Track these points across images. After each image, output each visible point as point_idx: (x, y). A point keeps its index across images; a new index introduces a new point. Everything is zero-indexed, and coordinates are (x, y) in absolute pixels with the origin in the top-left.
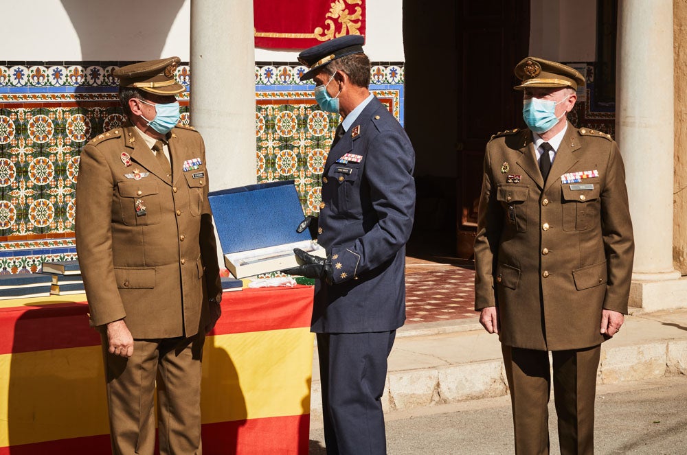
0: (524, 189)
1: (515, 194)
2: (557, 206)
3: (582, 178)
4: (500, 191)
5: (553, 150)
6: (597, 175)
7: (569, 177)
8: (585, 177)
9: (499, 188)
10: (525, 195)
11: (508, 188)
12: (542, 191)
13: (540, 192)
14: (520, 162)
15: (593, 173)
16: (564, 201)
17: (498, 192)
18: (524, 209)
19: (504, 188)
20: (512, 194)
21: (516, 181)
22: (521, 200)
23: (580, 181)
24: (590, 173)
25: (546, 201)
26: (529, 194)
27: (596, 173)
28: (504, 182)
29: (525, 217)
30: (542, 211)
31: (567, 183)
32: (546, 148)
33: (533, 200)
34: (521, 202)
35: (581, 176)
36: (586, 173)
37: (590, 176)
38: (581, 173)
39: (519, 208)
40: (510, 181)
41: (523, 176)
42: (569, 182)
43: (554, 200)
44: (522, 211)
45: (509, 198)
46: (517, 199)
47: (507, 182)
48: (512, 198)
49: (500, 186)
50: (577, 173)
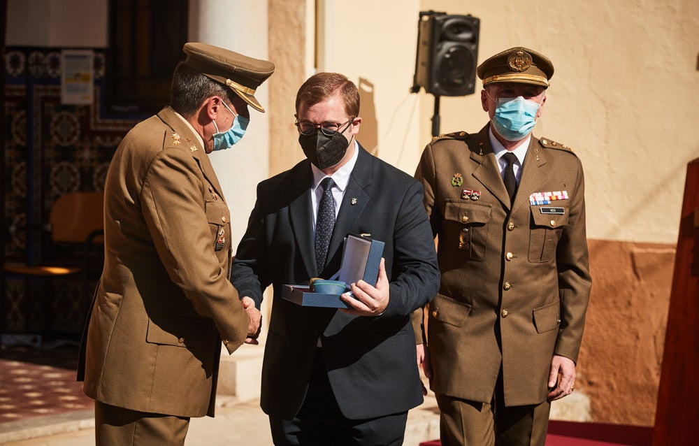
0: (485, 209)
1: (474, 213)
2: (524, 231)
3: (551, 200)
4: (450, 207)
5: (518, 163)
6: (567, 197)
7: (538, 198)
8: (554, 198)
9: (448, 204)
10: (487, 217)
11: (463, 206)
12: (508, 212)
13: (506, 214)
14: (476, 174)
15: (562, 195)
16: (533, 226)
17: (447, 209)
18: (483, 233)
19: (457, 205)
20: (469, 213)
21: (475, 198)
22: (482, 221)
23: (549, 202)
24: (558, 194)
25: (511, 225)
26: (491, 215)
27: (566, 195)
28: (456, 197)
29: (483, 243)
30: (507, 237)
31: (536, 205)
32: (509, 159)
33: (496, 223)
34: (482, 225)
35: (550, 197)
36: (555, 193)
37: (560, 198)
38: (549, 194)
39: (477, 231)
40: (467, 197)
41: (482, 192)
42: (538, 204)
43: (521, 225)
44: (480, 235)
45: (466, 218)
46: (476, 220)
47: (462, 198)
48: (470, 217)
49: (450, 202)
50: (545, 193)
